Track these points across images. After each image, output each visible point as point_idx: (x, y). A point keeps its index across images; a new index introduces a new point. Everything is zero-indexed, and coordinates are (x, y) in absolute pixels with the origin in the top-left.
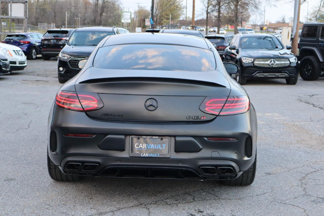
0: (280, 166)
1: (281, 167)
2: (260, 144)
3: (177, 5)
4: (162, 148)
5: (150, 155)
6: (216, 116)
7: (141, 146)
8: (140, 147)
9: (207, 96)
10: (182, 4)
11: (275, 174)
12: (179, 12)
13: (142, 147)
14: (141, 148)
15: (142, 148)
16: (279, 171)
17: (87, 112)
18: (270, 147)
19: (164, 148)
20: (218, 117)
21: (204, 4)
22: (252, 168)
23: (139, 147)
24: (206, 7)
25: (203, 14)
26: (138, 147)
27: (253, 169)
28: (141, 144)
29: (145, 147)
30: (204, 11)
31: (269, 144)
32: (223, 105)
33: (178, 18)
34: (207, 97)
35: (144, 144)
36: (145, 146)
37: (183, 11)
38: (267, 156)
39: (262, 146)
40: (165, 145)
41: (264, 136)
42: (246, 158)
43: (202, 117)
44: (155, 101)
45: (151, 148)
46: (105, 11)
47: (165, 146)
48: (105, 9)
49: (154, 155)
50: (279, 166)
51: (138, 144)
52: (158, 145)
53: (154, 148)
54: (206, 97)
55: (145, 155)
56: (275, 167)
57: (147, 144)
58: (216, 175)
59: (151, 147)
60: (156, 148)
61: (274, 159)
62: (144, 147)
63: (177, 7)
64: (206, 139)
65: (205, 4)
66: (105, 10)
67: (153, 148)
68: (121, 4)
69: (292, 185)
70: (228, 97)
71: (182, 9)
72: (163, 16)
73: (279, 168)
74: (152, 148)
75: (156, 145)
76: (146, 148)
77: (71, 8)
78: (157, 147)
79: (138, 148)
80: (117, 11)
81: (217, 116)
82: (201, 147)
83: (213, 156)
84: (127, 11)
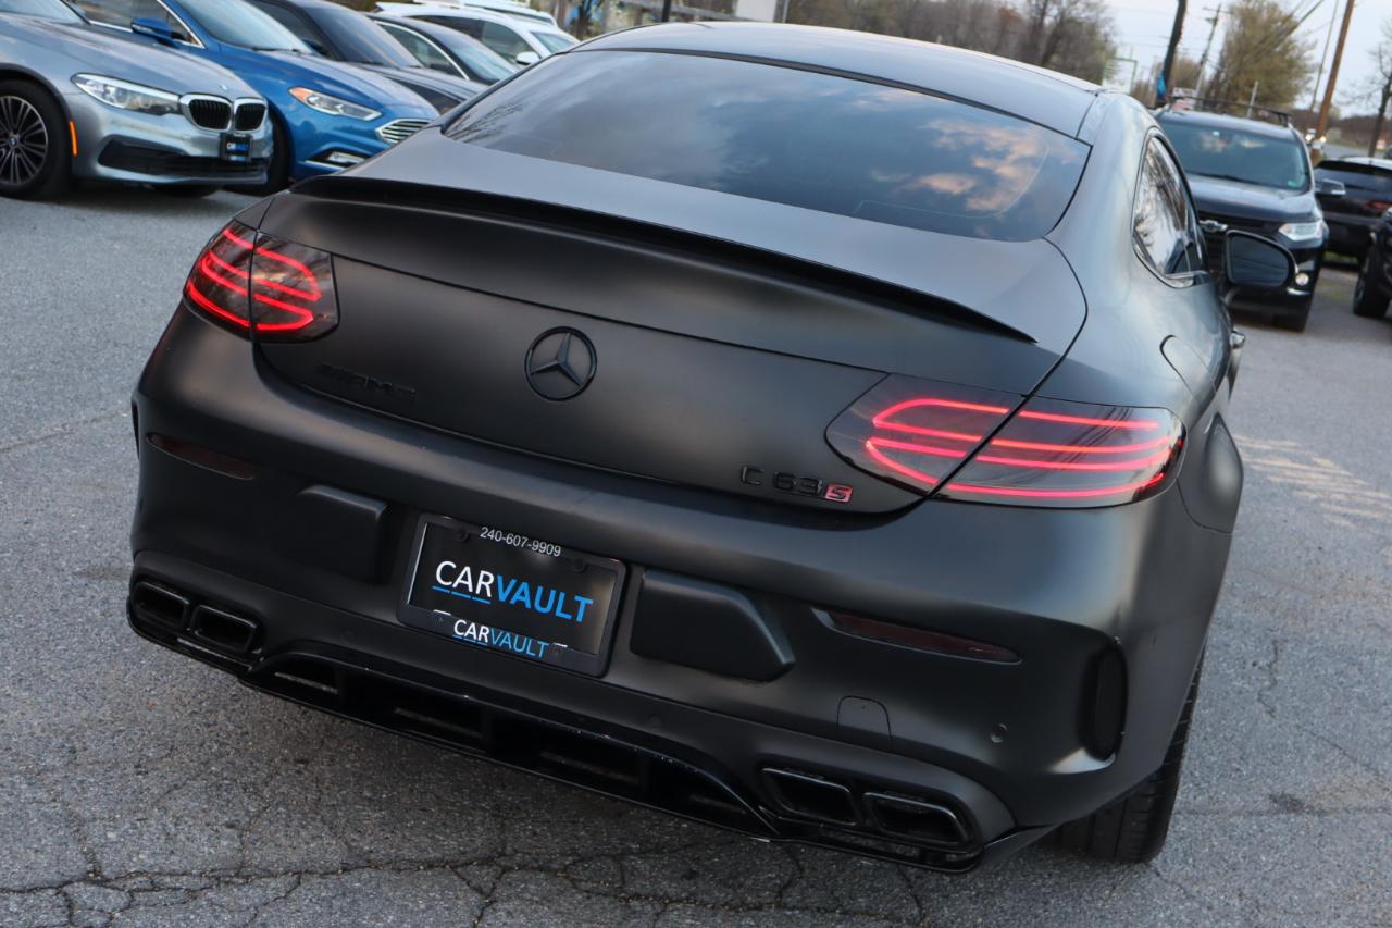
0: (1373, 766)
1: (1377, 774)
2: (1341, 620)
3: (1291, 57)
4: (568, 617)
5: (498, 643)
6: (916, 498)
7: (465, 578)
8: (460, 585)
9: (889, 374)
10: (1310, 58)
11: (1322, 813)
12: (1296, 82)
13: (469, 583)
14: (462, 588)
15: (471, 590)
16: (1353, 799)
17: (262, 344)
18: (1379, 642)
19: (579, 619)
20: (928, 504)
21: (1381, 62)
22: (1147, 796)
23: (455, 585)
24: (1384, 74)
25: (1370, 95)
26: (450, 583)
27: (1150, 800)
28: (467, 569)
29: (483, 587)
30: (1375, 86)
31: (1383, 630)
32: (977, 439)
33: (1288, 101)
34: (890, 378)
35: (483, 573)
36: (487, 585)
37: (1310, 79)
38: (1334, 695)
39: (1344, 632)
40: (590, 602)
41: (1383, 582)
42: (1079, 762)
43: (830, 489)
44: (585, 348)
45: (513, 601)
46: (1061, 50)
47: (587, 605)
48: (1060, 42)
49: (519, 646)
50: (1368, 767)
51: (454, 566)
52: (553, 593)
53: (528, 605)
54: (884, 376)
55: (474, 633)
56: (1345, 767)
57: (500, 578)
58: (850, 828)
59: (517, 597)
60: (538, 607)
61: (1363, 718)
62: (478, 592)
63: (1291, 64)
64: (823, 617)
65: (1384, 64)
66: (1062, 44)
67: (523, 603)
68: (1115, 34)
69: (1379, 916)
70: (1028, 397)
71: (1306, 72)
72: (1237, 87)
73: (1364, 779)
74: (518, 602)
75: (540, 590)
76: (489, 595)
77: (957, 27)
78: (544, 603)
79: (450, 587)
80: (1098, 53)
81: (925, 497)
82: (784, 660)
83: (844, 722)
84: (1126, 57)
